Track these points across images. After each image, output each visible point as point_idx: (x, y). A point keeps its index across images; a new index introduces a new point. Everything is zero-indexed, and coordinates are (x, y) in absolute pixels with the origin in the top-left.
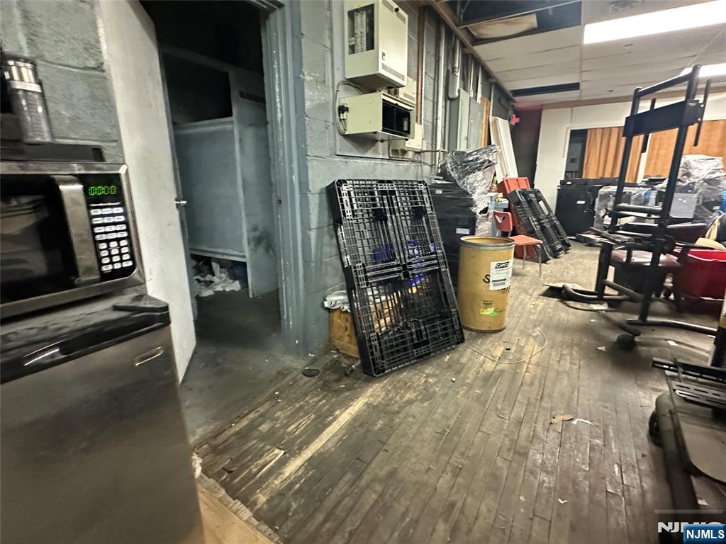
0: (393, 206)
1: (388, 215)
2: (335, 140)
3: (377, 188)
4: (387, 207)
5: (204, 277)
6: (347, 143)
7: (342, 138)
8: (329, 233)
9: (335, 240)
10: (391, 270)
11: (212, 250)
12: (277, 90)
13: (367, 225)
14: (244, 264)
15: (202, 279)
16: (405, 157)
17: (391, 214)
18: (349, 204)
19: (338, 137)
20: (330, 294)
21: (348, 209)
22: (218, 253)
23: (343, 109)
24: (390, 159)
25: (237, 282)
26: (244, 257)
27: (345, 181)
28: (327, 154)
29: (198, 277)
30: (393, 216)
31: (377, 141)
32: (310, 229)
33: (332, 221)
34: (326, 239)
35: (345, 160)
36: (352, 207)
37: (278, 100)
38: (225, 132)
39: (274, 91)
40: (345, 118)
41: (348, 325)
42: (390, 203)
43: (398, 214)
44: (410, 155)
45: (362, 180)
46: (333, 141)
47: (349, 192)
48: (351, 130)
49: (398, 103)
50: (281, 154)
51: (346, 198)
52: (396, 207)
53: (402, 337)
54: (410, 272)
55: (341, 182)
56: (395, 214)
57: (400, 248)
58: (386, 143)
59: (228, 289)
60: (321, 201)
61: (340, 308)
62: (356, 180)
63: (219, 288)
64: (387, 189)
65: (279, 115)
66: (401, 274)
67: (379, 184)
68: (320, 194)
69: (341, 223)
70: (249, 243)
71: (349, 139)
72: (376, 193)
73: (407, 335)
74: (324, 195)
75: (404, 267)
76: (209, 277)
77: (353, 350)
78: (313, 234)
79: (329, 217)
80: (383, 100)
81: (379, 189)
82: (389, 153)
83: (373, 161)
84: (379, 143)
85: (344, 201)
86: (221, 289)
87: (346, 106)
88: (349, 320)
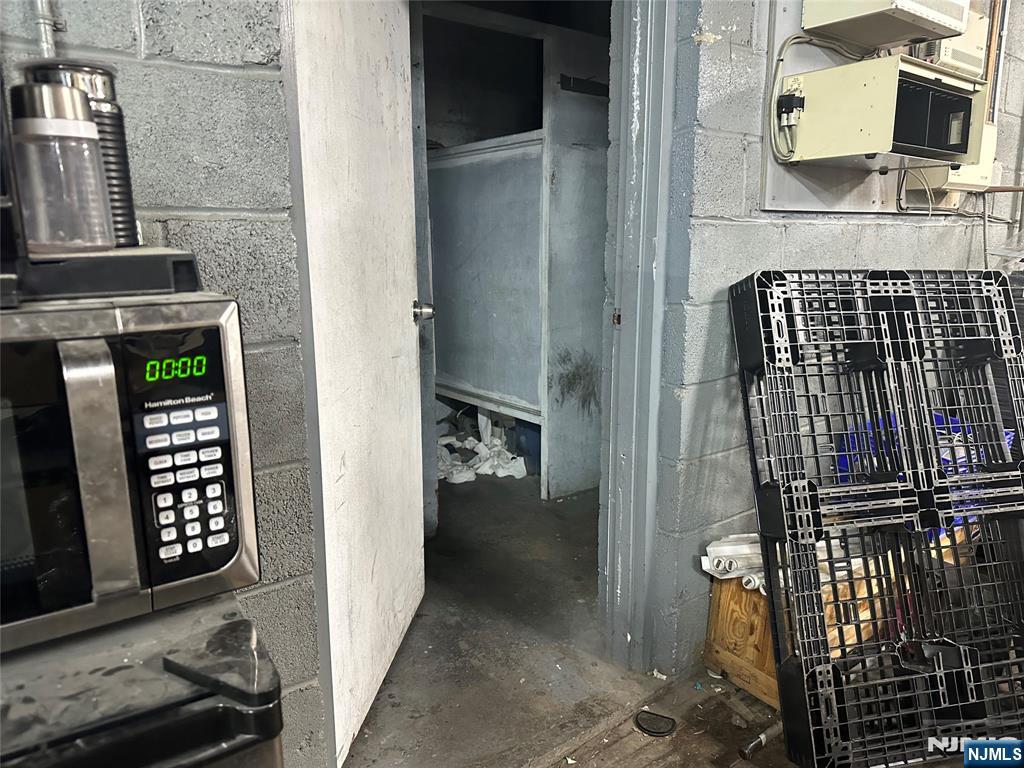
0: (904, 336)
1: (890, 360)
2: (764, 175)
3: (865, 292)
4: (887, 341)
5: (462, 439)
6: (791, 181)
7: (781, 170)
8: (727, 394)
9: (739, 410)
10: (888, 503)
11: (481, 392)
12: (636, 71)
13: (829, 381)
14: (537, 428)
15: (458, 444)
16: (942, 205)
17: (897, 358)
18: (785, 330)
19: (771, 167)
20: (718, 538)
21: (781, 342)
22: (490, 400)
23: (789, 103)
24: (901, 213)
25: (521, 460)
26: (538, 413)
27: (780, 276)
28: (742, 210)
29: (452, 440)
30: (904, 364)
31: (869, 172)
32: (682, 385)
33: (736, 366)
34: (720, 407)
35: (781, 222)
36: (793, 337)
37: (636, 93)
38: (525, 161)
39: (630, 75)
40: (793, 122)
41: (757, 621)
42: (898, 329)
43: (916, 359)
44: (955, 200)
45: (823, 272)
46: (758, 179)
47: (788, 303)
48: (803, 152)
49: (939, 76)
50: (631, 214)
51: (777, 316)
52: (912, 340)
53: (905, 686)
54: (941, 514)
55: (769, 277)
56: (908, 358)
57: (917, 447)
58: (893, 177)
59: (501, 473)
60: (713, 320)
61: (740, 579)
62: (807, 272)
63: (485, 469)
64: (891, 293)
65: (636, 126)
66: (915, 517)
67: (868, 282)
68: (713, 303)
69: (761, 376)
70: (550, 387)
71: (798, 171)
72: (860, 302)
73: (920, 684)
74: (724, 308)
75: (925, 498)
76: (470, 443)
77: (766, 686)
78: (687, 397)
79: (731, 357)
80: (902, 73)
81: (870, 294)
82: (899, 200)
83: (855, 221)
84: (876, 176)
85: (774, 323)
86: (490, 472)
87: (797, 94)
88: (761, 610)
